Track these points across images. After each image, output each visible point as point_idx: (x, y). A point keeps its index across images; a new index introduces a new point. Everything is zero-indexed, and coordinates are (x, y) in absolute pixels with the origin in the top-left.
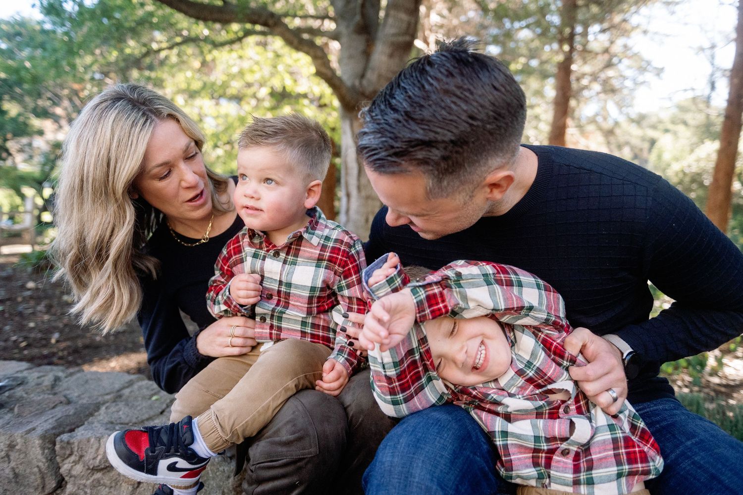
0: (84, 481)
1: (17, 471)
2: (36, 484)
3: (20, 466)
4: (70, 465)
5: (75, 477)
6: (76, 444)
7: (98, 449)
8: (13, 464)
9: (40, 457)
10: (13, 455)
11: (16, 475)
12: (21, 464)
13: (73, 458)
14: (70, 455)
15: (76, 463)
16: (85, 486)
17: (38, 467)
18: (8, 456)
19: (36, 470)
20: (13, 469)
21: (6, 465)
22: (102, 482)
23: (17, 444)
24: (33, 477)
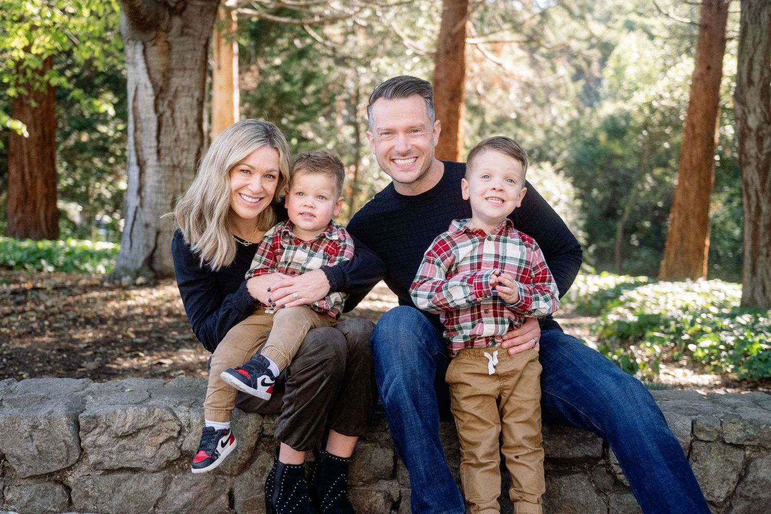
0: (110, 449)
1: (40, 448)
2: (61, 457)
3: (43, 444)
4: (95, 437)
5: (100, 446)
6: (104, 417)
7: (125, 419)
8: (36, 443)
9: (67, 432)
10: (36, 435)
11: (40, 452)
12: (44, 442)
13: (97, 430)
14: (94, 428)
15: (100, 434)
16: (111, 452)
17: (64, 441)
18: (31, 436)
19: (63, 444)
20: (37, 447)
21: (30, 444)
22: (127, 447)
23: (41, 424)
24: (57, 451)
